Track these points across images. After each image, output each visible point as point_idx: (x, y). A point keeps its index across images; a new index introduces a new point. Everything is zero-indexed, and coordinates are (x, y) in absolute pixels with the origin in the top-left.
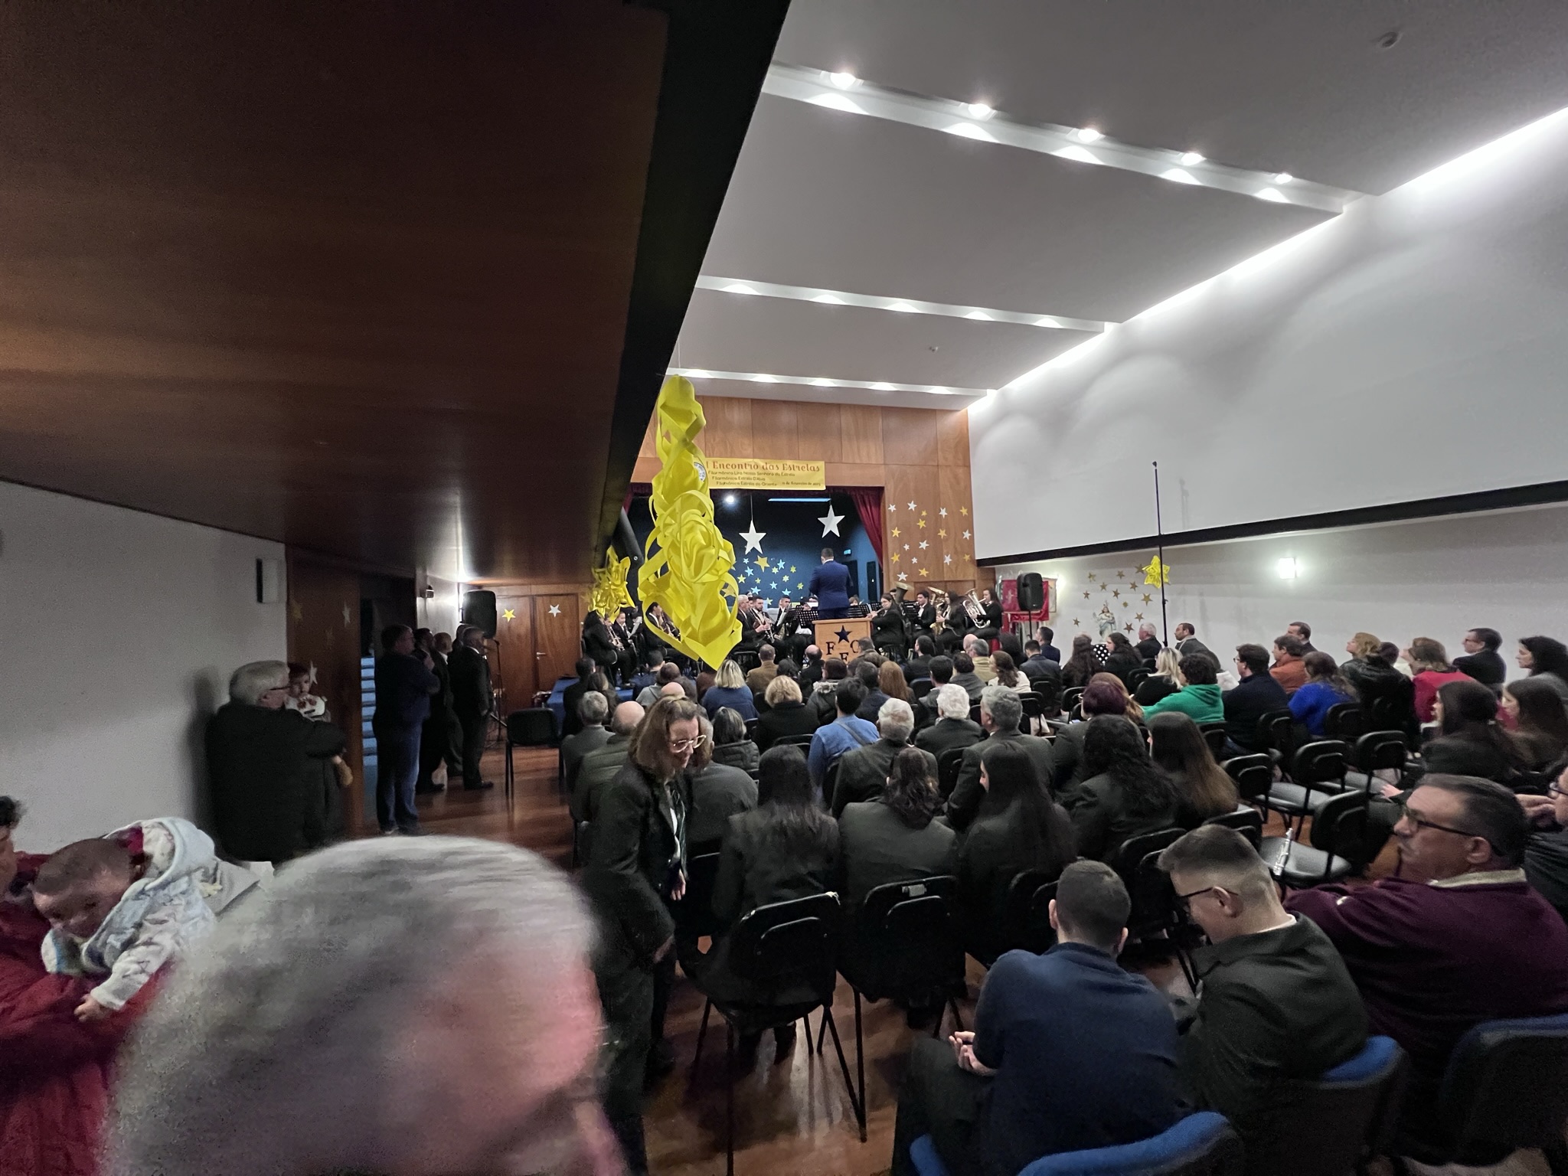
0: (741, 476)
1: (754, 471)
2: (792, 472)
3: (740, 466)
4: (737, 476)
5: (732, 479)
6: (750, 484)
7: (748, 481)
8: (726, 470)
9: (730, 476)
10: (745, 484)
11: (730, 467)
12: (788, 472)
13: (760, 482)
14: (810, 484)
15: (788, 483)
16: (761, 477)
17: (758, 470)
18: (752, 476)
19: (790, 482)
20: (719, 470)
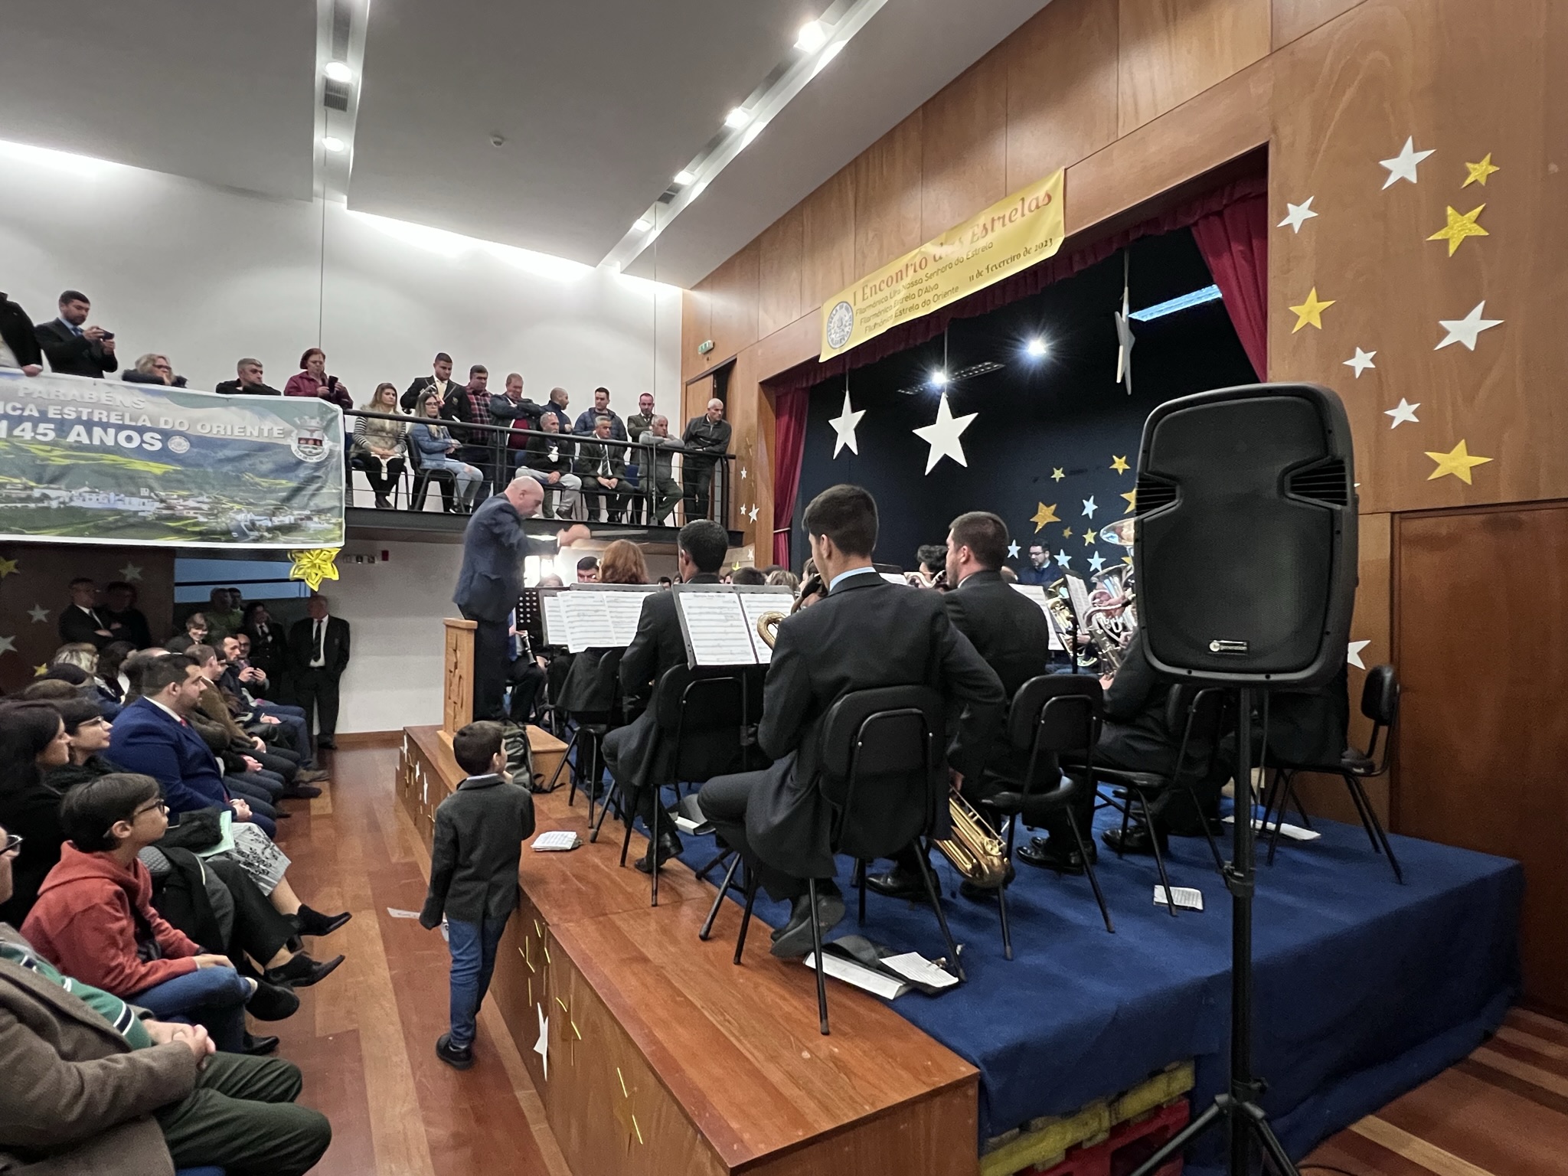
0: (899, 297)
1: (921, 274)
2: (991, 237)
3: (900, 276)
4: (892, 302)
5: (885, 311)
6: (911, 309)
7: (910, 303)
8: (880, 295)
9: (881, 307)
10: (902, 312)
11: (884, 286)
12: (982, 243)
13: (929, 296)
14: (1027, 252)
15: (979, 274)
16: (931, 283)
17: (926, 271)
18: (915, 290)
19: (983, 269)
20: (870, 301)
